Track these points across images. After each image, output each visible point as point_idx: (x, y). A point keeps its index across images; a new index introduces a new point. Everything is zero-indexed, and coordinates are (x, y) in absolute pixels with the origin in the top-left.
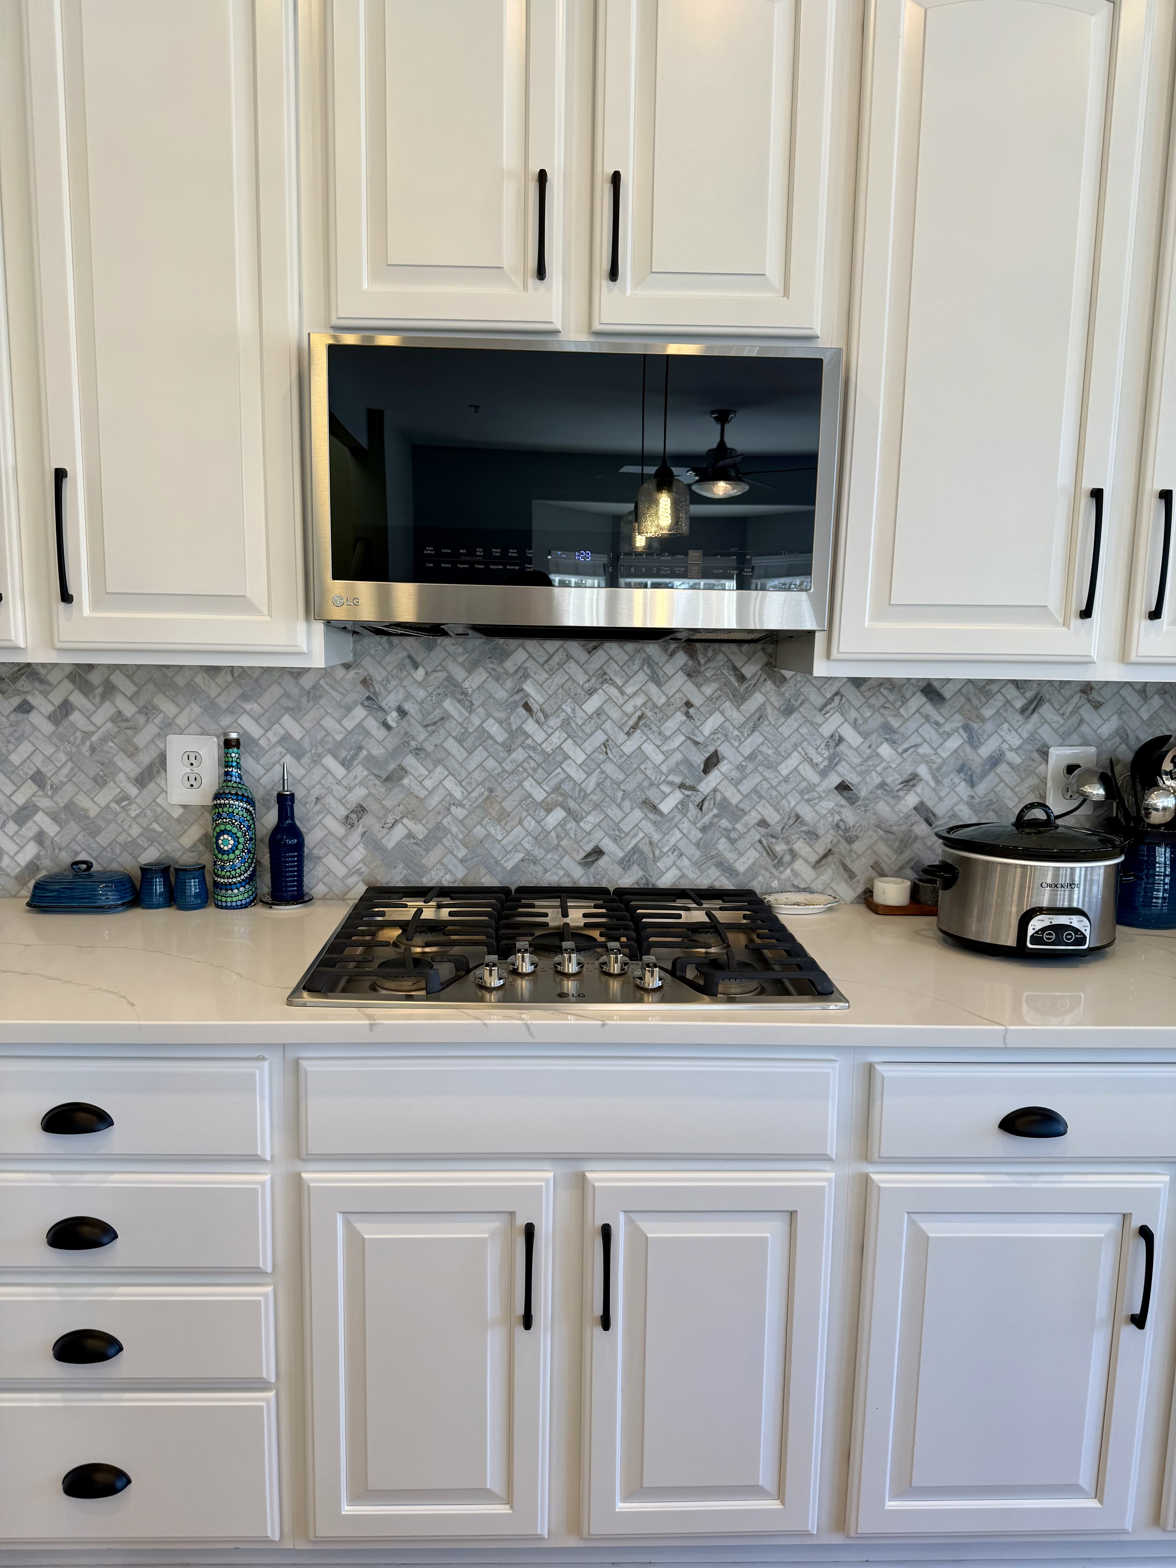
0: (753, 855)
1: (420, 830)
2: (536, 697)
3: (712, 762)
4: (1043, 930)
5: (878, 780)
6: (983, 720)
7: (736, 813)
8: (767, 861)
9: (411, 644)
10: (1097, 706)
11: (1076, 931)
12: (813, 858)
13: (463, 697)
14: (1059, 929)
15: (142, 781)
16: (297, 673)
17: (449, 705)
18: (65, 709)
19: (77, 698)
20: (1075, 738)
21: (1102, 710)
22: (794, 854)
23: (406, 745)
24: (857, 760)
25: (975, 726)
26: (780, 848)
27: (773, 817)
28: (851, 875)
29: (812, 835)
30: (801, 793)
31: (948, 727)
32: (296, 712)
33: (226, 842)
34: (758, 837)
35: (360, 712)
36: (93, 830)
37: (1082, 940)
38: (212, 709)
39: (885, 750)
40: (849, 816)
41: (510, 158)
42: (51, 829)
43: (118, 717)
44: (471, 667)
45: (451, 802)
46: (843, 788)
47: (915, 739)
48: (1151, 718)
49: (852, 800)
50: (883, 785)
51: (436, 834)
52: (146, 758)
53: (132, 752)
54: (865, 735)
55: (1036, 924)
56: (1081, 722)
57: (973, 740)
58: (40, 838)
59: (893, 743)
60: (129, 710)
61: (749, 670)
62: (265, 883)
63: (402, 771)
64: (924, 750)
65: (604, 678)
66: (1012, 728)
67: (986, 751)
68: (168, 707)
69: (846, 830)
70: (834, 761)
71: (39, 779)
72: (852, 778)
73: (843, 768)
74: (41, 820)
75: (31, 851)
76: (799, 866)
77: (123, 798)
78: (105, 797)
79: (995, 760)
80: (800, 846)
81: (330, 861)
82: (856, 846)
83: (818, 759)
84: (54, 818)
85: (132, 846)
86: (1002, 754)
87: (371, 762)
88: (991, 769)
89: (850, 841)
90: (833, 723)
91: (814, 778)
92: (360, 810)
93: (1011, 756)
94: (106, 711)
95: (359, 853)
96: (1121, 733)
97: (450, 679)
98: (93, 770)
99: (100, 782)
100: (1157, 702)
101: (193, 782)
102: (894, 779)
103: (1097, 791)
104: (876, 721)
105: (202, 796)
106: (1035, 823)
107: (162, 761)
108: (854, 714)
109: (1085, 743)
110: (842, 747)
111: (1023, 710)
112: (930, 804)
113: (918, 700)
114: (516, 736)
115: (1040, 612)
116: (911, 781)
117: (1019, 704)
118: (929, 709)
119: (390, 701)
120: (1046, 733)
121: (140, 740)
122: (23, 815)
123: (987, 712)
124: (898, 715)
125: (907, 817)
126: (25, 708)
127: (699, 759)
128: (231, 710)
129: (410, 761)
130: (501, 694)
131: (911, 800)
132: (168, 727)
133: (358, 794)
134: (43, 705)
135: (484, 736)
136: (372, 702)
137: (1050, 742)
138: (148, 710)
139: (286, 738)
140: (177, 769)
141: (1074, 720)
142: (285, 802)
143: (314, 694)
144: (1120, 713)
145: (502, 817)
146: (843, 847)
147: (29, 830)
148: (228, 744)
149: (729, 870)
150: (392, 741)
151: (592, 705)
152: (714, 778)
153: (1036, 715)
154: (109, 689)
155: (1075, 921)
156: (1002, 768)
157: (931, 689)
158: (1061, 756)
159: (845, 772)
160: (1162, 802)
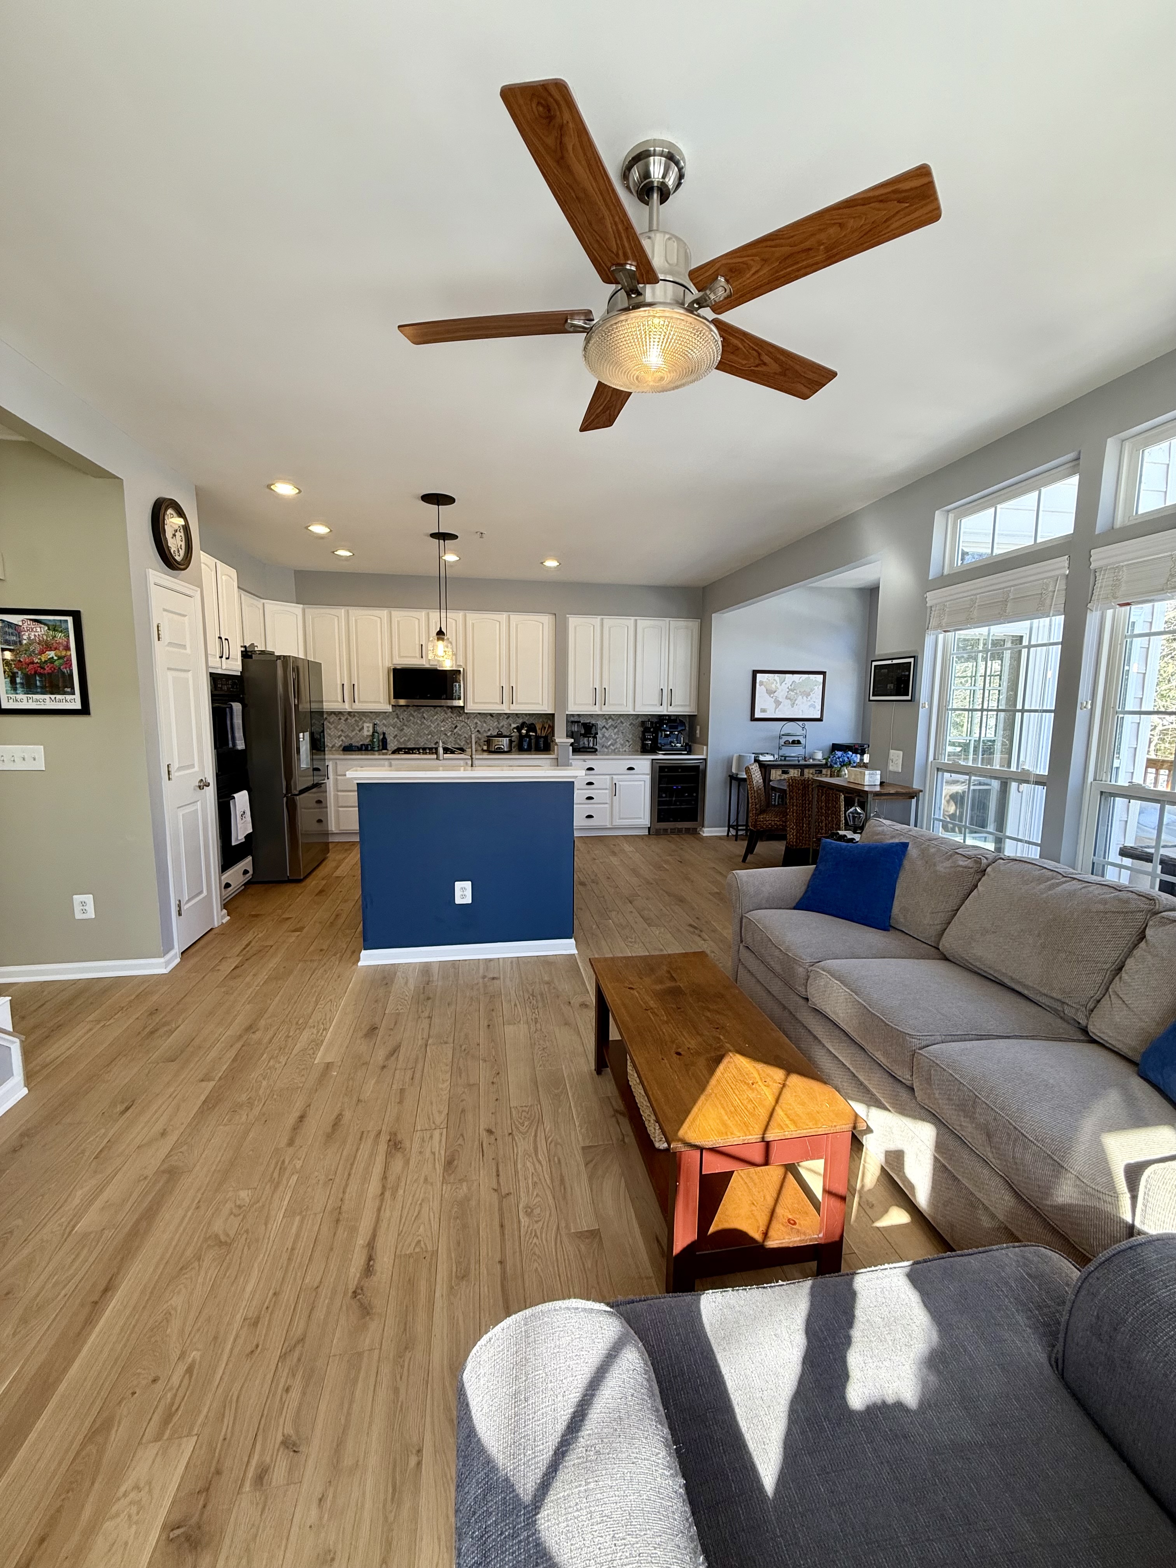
0: (464, 742)
1: (407, 739)
2: (426, 717)
3: (456, 727)
4: (500, 748)
5: (482, 730)
6: (500, 720)
7: (461, 735)
9: (405, 708)
11: (504, 748)
13: (413, 716)
15: (360, 731)
16: (386, 713)
17: (411, 718)
18: (347, 719)
19: (349, 717)
21: (517, 718)
23: (404, 724)
24: (480, 727)
32: (385, 720)
33: (375, 740)
35: (396, 719)
36: (351, 739)
37: (504, 750)
38: (371, 719)
39: (485, 725)
40: (480, 736)
41: (417, 642)
42: (344, 739)
43: (356, 721)
44: (414, 712)
45: (411, 734)
46: (478, 731)
49: (479, 733)
51: (409, 740)
52: (360, 727)
53: (358, 726)
55: (498, 747)
56: (513, 720)
57: (499, 723)
58: (342, 740)
60: (358, 719)
61: (461, 712)
62: (381, 748)
63: (403, 729)
65: (437, 713)
66: (505, 721)
67: (501, 725)
68: (364, 719)
70: (476, 727)
71: (342, 731)
74: (343, 738)
75: (341, 743)
77: (356, 734)
78: (354, 733)
79: (503, 726)
81: (392, 744)
84: (345, 737)
85: (358, 742)
87: (398, 727)
88: (503, 728)
90: (476, 720)
92: (396, 735)
94: (354, 719)
95: (396, 743)
97: (411, 714)
98: (351, 729)
99: (353, 731)
101: (368, 731)
102: (487, 730)
104: (483, 720)
105: (370, 733)
107: (363, 728)
113: (489, 717)
114: (423, 723)
115: (497, 703)
116: (489, 730)
119: (401, 717)
120: (511, 722)
121: (360, 724)
122: (340, 737)
126: (340, 719)
127: (454, 726)
128: (375, 719)
129: (405, 727)
130: (419, 716)
132: (364, 722)
133: (396, 733)
134: (343, 718)
135: (417, 723)
136: (398, 718)
138: (361, 719)
139: (383, 724)
140: (365, 729)
142: (384, 734)
143: (388, 716)
145: (420, 737)
147: (341, 739)
148: (375, 724)
149: (459, 745)
150: (402, 724)
151: (435, 717)
152: (456, 730)
154: (354, 716)
157: (491, 715)
158: (514, 726)
159: (478, 728)
160: (524, 731)
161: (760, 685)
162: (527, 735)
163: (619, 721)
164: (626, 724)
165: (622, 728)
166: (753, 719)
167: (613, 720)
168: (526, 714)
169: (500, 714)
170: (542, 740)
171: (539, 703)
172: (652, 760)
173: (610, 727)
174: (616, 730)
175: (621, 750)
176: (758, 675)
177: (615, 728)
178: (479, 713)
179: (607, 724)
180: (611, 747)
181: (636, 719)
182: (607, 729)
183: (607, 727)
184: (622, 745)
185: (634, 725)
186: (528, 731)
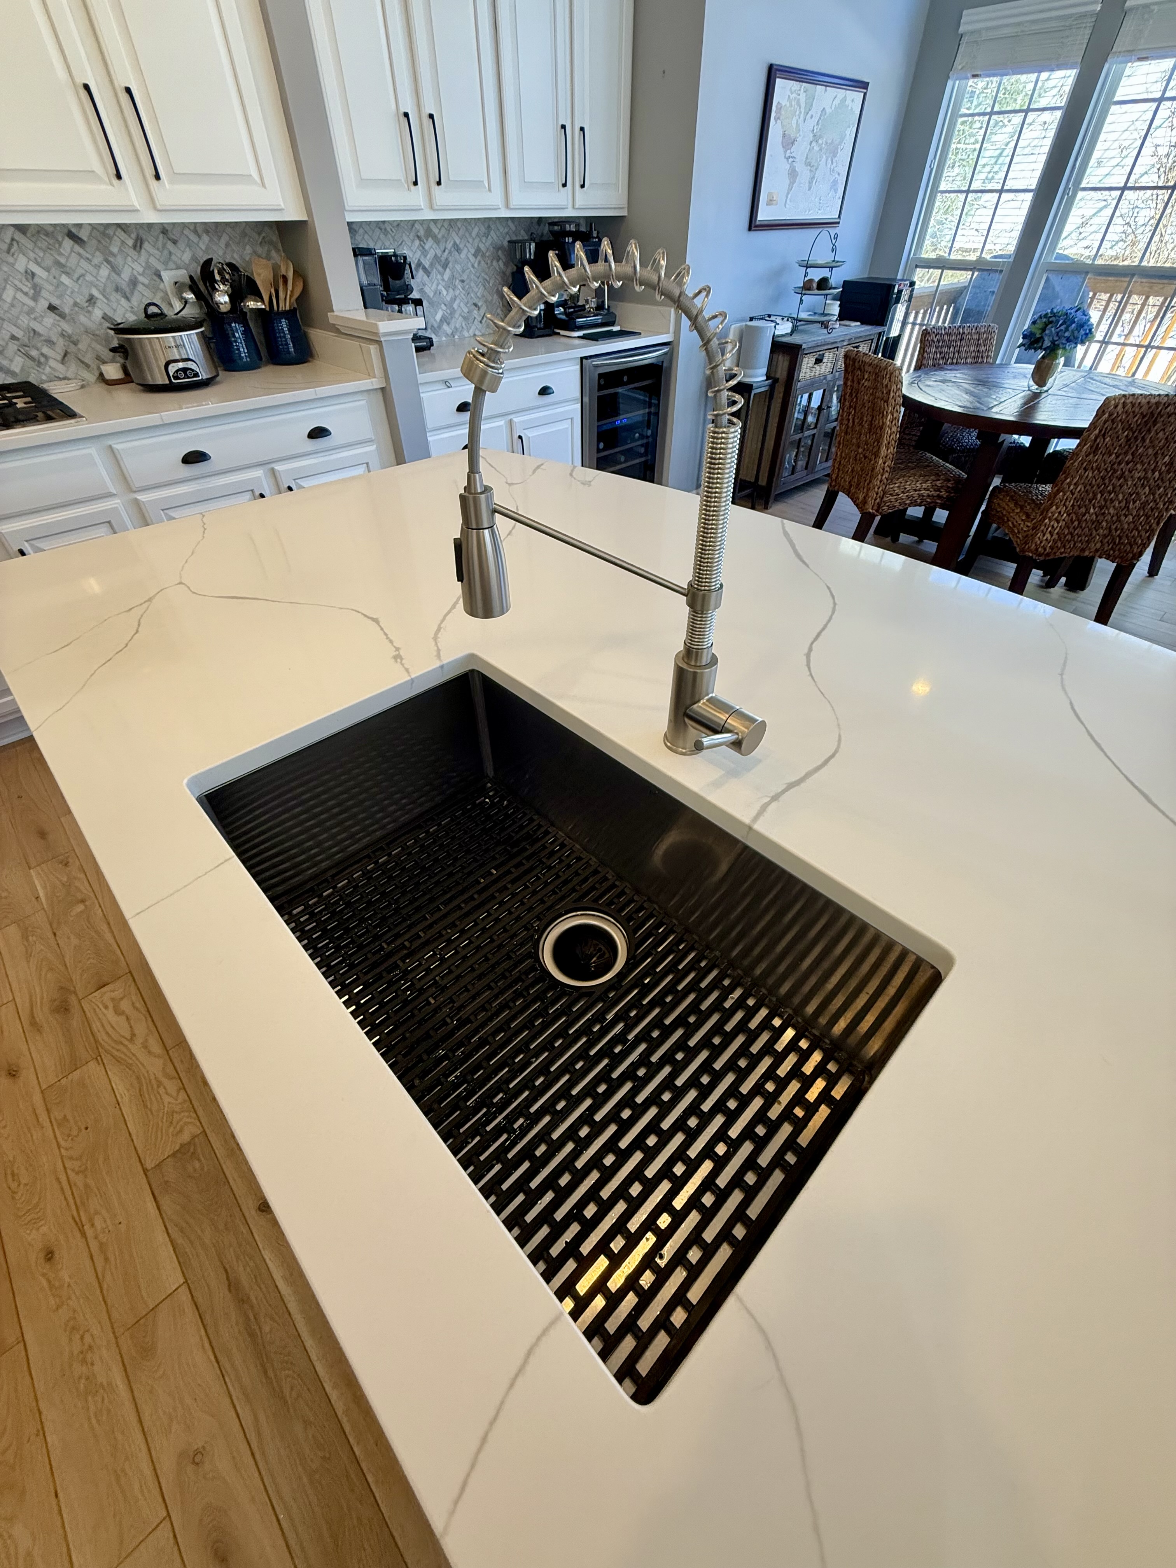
0: (19, 360)
4: (177, 371)
5: (71, 302)
6: (114, 255)
8: (29, 363)
10: (175, 242)
11: (193, 370)
12: (59, 358)
14: (185, 370)
20: (171, 265)
21: (178, 244)
22: (46, 357)
24: (51, 288)
25: (111, 259)
26: (34, 353)
27: (19, 334)
28: (87, 366)
29: (50, 342)
30: (28, 314)
31: (96, 261)
34: (16, 348)
37: (196, 375)
39: (64, 279)
40: (68, 328)
46: (52, 308)
47: (80, 271)
48: (206, 248)
49: (62, 316)
50: (76, 304)
54: (48, 270)
55: (172, 369)
56: (170, 253)
57: (114, 269)
59: (67, 274)
64: (89, 278)
66: (134, 260)
67: (126, 275)
69: (69, 336)
70: (37, 291)
72: (56, 302)
73: (44, 293)
76: (52, 363)
79: (134, 283)
80: (45, 350)
82: (80, 346)
83: (26, 289)
86: (136, 278)
88: (134, 288)
89: (75, 343)
90: (22, 263)
91: (31, 303)
93: (141, 279)
96: (194, 259)
100: (206, 238)
102: (81, 300)
103: (190, 296)
106: (155, 315)
108: (32, 255)
109: (178, 268)
110: (37, 280)
111: (135, 247)
112: (110, 314)
113: (68, 243)
116: (91, 300)
117: (130, 242)
118: (77, 248)
120: (154, 262)
123: (115, 250)
124: (60, 254)
125: (101, 324)
131: (97, 313)
137: (159, 268)
141: (166, 252)
144: (189, 246)
146: (72, 348)
153: (143, 250)
155: (190, 365)
156: (140, 287)
157: (72, 234)
158: (169, 276)
159: (48, 297)
160: (222, 299)
161: (776, 119)
162: (237, 311)
163: (449, 245)
164: (467, 253)
165: (458, 267)
166: (753, 225)
167: (437, 241)
168: (195, 228)
169: (104, 232)
170: (284, 323)
171: (245, 178)
172: (582, 359)
173: (432, 265)
174: (448, 274)
175: (466, 334)
176: (780, 84)
177: (445, 266)
178: (22, 229)
179: (425, 253)
180: (445, 327)
181: (487, 235)
182: (427, 272)
183: (426, 263)
184: (465, 318)
185: (483, 255)
186: (236, 297)
